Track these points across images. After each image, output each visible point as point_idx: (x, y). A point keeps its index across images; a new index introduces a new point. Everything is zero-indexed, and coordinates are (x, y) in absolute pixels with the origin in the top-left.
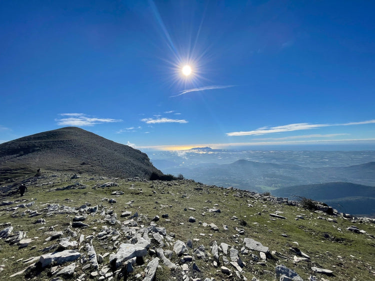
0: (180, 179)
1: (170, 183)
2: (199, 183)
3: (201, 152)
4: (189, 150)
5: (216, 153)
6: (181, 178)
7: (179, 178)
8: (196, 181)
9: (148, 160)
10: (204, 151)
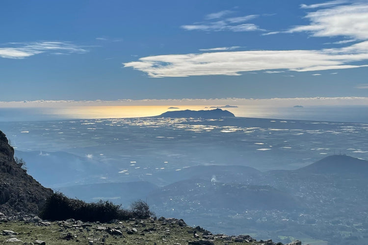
0: (141, 217)
1: (113, 227)
2: (199, 229)
3: (196, 128)
4: (155, 118)
5: (249, 130)
6: (141, 214)
7: (135, 214)
8: (191, 224)
9: (10, 151)
10: (208, 124)
